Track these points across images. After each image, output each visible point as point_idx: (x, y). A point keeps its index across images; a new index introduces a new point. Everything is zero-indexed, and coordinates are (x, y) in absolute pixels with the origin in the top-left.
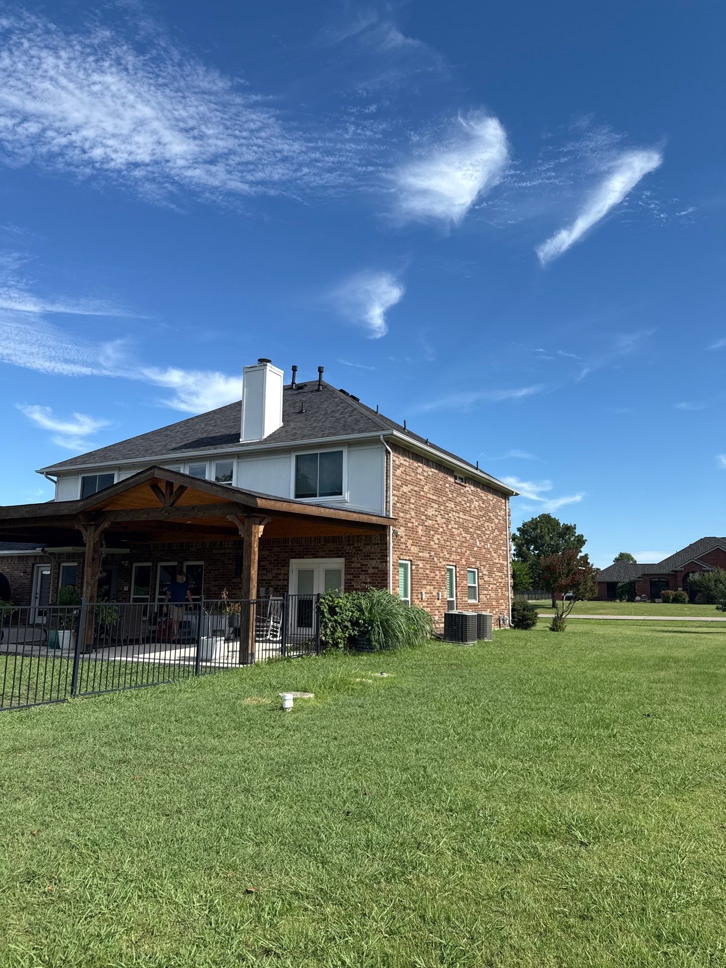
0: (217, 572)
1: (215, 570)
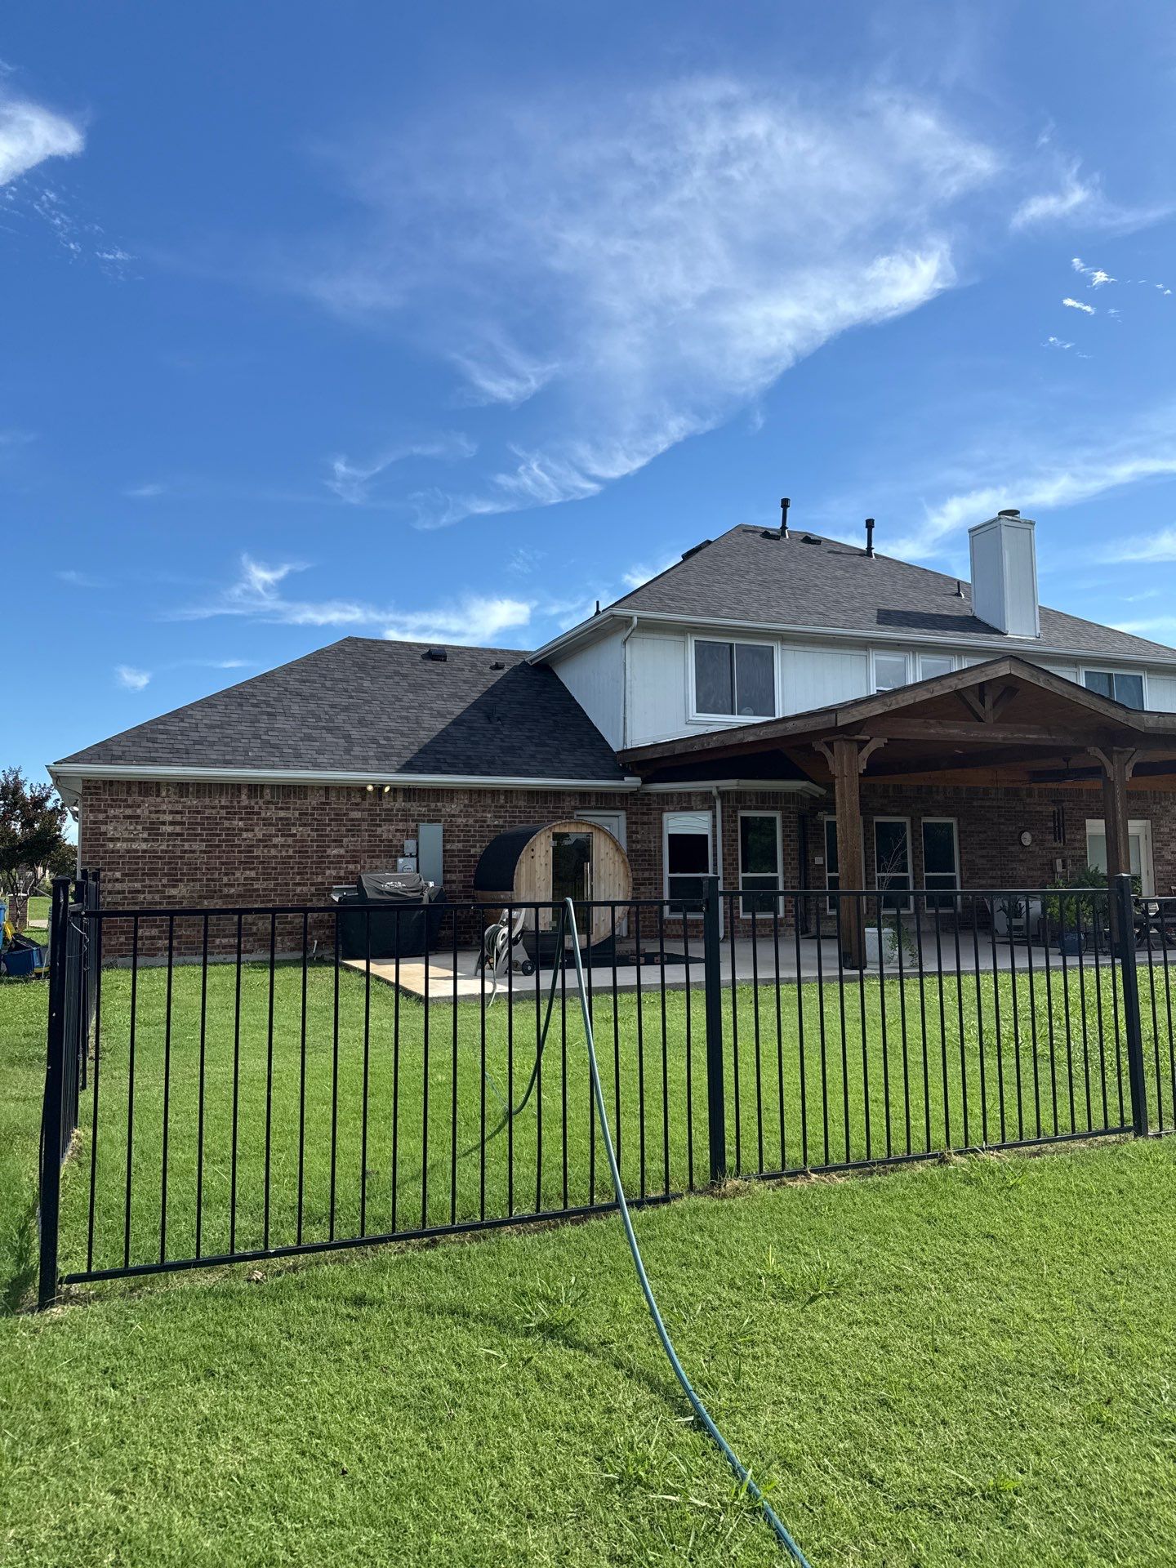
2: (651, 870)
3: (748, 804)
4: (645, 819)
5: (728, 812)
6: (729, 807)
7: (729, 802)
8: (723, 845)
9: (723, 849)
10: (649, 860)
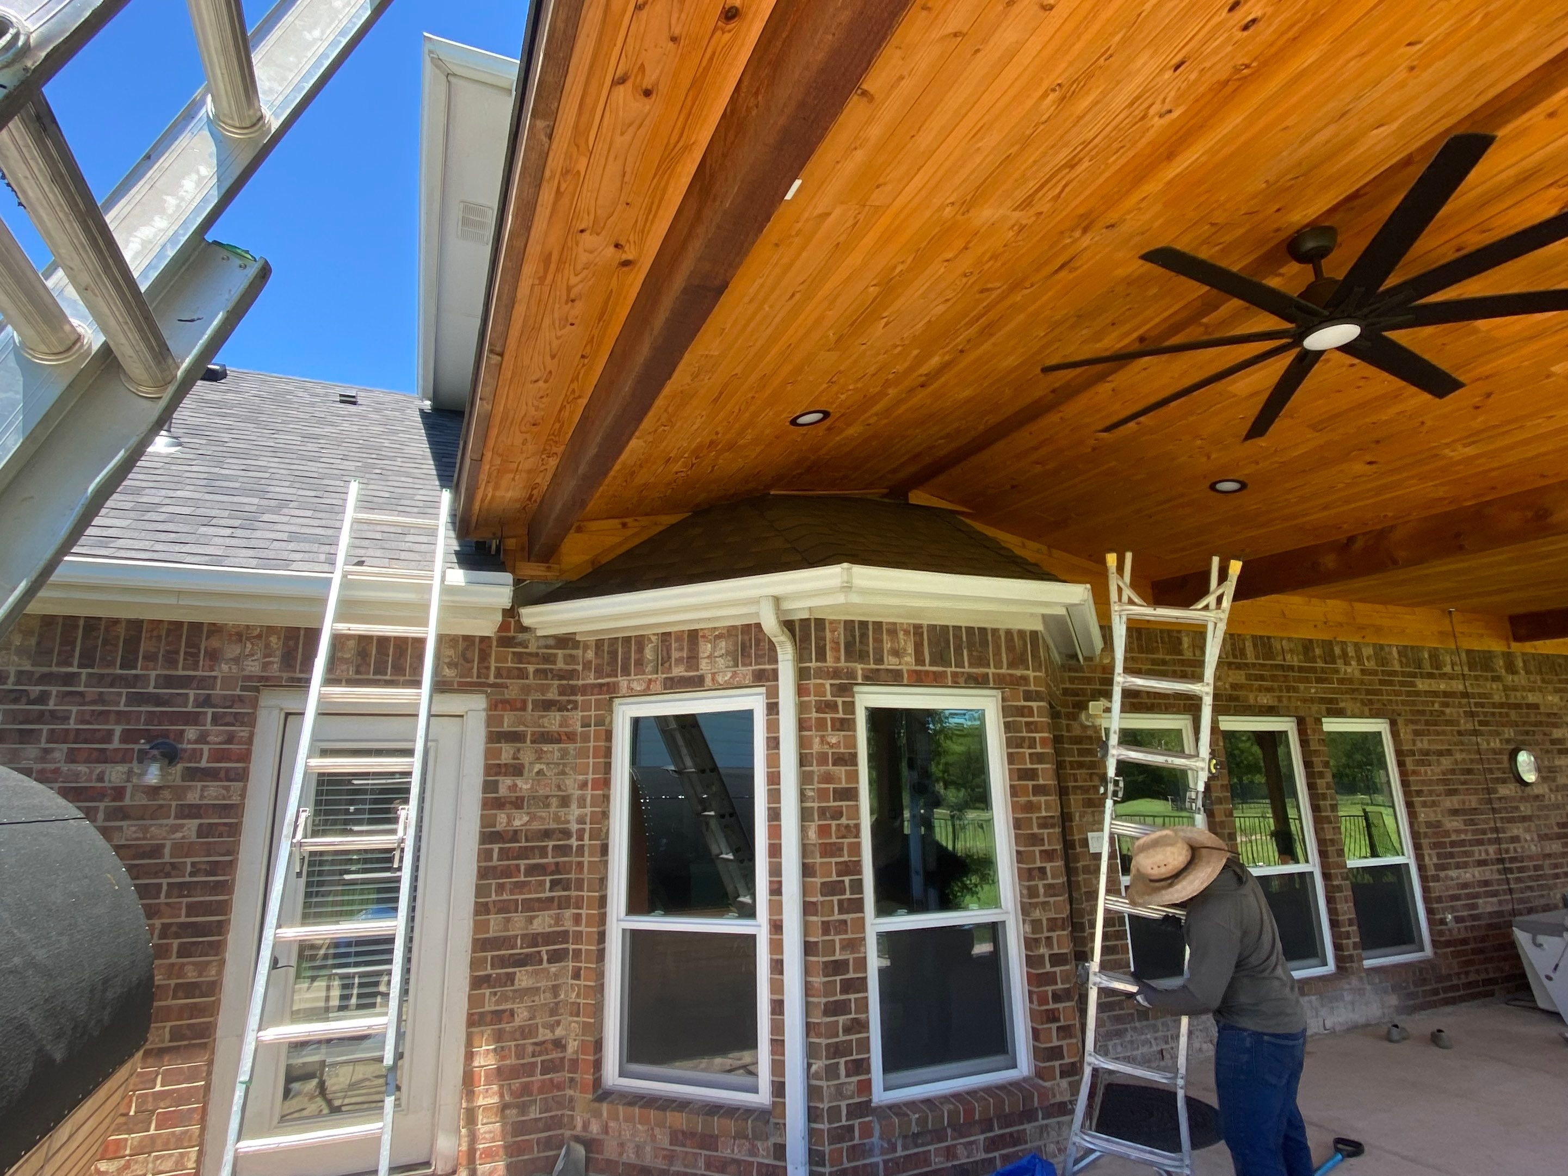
0: (1446, 762)
1: (1440, 753)
2: (564, 903)
3: (891, 663)
4: (552, 722)
5: (820, 690)
6: (820, 673)
7: (821, 656)
8: (805, 815)
9: (803, 830)
10: (558, 868)
